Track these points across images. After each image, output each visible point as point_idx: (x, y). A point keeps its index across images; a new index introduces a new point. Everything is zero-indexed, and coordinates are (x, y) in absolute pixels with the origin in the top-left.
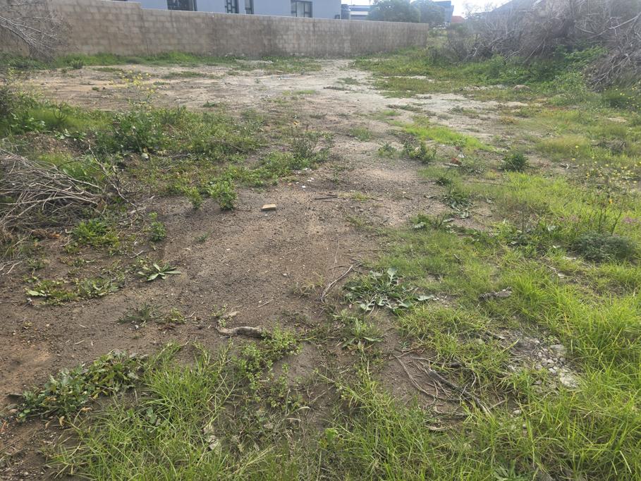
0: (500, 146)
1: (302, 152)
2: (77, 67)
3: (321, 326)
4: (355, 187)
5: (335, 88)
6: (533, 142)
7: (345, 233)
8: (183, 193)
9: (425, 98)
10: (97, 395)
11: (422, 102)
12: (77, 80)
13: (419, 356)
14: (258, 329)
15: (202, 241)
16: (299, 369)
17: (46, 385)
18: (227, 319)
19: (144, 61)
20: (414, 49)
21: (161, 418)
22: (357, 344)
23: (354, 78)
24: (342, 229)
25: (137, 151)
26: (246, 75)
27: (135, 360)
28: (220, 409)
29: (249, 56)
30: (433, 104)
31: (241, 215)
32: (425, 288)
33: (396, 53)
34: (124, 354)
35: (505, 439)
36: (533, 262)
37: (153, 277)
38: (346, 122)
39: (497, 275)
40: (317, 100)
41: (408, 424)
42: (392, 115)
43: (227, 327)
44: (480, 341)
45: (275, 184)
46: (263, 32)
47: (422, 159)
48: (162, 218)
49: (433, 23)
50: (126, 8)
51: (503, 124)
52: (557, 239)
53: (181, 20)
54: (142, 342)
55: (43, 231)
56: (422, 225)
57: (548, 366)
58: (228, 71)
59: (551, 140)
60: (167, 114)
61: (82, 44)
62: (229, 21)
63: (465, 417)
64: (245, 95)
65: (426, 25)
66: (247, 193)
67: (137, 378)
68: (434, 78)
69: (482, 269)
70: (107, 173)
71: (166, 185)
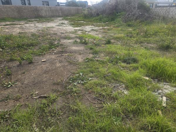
0: (104, 38)
3: (64, 91)
4: (68, 52)
5: (59, 26)
6: (112, 36)
8: (15, 60)
9: (84, 27)
11: (83, 28)
15: (24, 73)
16: (59, 104)
18: (35, 94)
20: (79, 14)
22: (74, 94)
23: (64, 23)
24: (66, 64)
26: (31, 23)
27: (7, 111)
28: (37, 120)
29: (31, 18)
30: (86, 28)
32: (90, 76)
33: (75, 15)
34: (3, 110)
35: (114, 110)
37: (9, 86)
38: (63, 35)
39: (107, 70)
42: (76, 32)
43: (35, 97)
47: (85, 43)
48: (9, 68)
52: (120, 60)
54: (9, 106)
56: (88, 60)
58: (25, 22)
59: (116, 36)
62: (23, 8)
64: (31, 29)
67: (8, 116)
69: (103, 69)
71: (9, 58)
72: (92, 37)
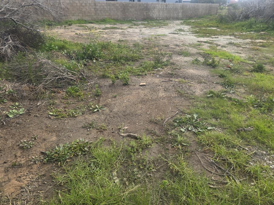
0: (251, 60)
1: (158, 61)
2: (70, 25)
3: (163, 136)
4: (180, 77)
5: (174, 33)
6: (268, 59)
7: (175, 97)
8: (108, 77)
9: (216, 38)
10: (72, 155)
11: (214, 39)
12: (70, 30)
13: (206, 154)
14: (136, 135)
15: (115, 97)
16: (152, 154)
17: (54, 150)
18: (123, 130)
19: (95, 22)
20: (211, 15)
21: (96, 167)
22: (178, 145)
23: (183, 29)
24: (174, 95)
25: (91, 59)
26: (136, 28)
27: (87, 143)
28: (119, 166)
29: (137, 20)
30: (219, 40)
31: (131, 87)
32: (211, 124)
33: (203, 17)
34: (83, 140)
35: (246, 195)
36: (264, 115)
37: (96, 110)
38: (178, 48)
39: (247, 120)
40: (165, 38)
41: (200, 183)
42: (199, 45)
43: (123, 133)
44: (236, 150)
45: (146, 75)
46: (144, 9)
47: (213, 65)
48: (100, 87)
49: (221, 3)
51: (253, 50)
53: (111, 5)
54: (90, 136)
55: (56, 90)
56: (211, 95)
57: (269, 164)
58: (128, 26)
60: (103, 44)
61: (72, 16)
62: (130, 5)
63: (227, 183)
64: (135, 36)
65: (217, 5)
66: (134, 78)
67: (88, 150)
68: (220, 28)
69: (239, 117)
70: (80, 68)
71: (102, 73)
72: (227, 57)
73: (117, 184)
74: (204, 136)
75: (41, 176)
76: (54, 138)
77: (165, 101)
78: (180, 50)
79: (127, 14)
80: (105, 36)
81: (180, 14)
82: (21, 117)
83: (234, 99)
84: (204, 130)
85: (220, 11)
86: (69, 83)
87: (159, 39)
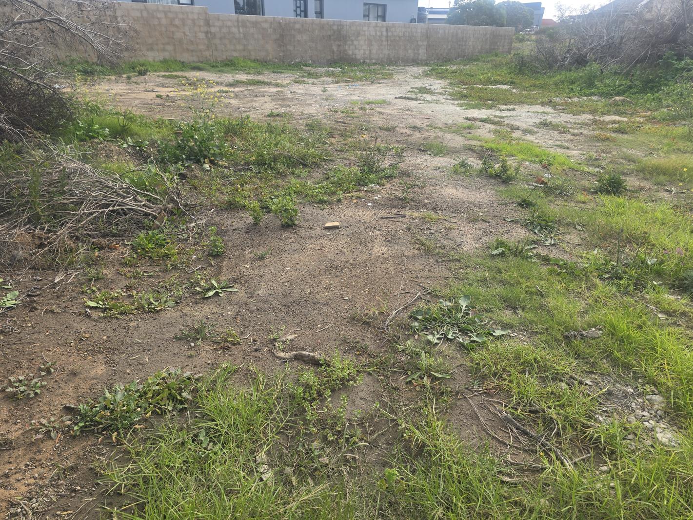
0: (593, 166)
1: (369, 166)
2: (141, 73)
3: (384, 357)
4: (425, 207)
5: (408, 98)
6: (634, 162)
7: (413, 256)
8: (244, 207)
9: (508, 110)
10: (149, 414)
11: (505, 114)
12: (141, 87)
13: (492, 397)
14: (316, 355)
15: (261, 258)
16: (359, 402)
17: (100, 399)
18: (284, 342)
19: (208, 68)
20: (496, 55)
21: (214, 442)
22: (422, 378)
23: (429, 87)
24: (410, 252)
25: (198, 162)
26: (313, 83)
27: (189, 379)
28: (273, 437)
29: (316, 63)
30: (517, 116)
31: (302, 233)
32: (501, 322)
33: (477, 60)
34: (178, 372)
35: (588, 498)
36: (627, 299)
37: (211, 294)
38: (419, 135)
39: (586, 312)
40: (387, 111)
41: (477, 471)
42: (470, 128)
43: (284, 351)
44: (564, 385)
45: (339, 201)
46: (332, 37)
47: (503, 178)
48: (221, 232)
49: (520, 27)
50: (192, 13)
51: (598, 141)
52: (659, 274)
53: (248, 24)
54: (197, 361)
55: (104, 241)
56: (501, 251)
57: (642, 419)
58: (293, 78)
59: (655, 160)
60: (230, 124)
61: (148, 50)
62: (297, 26)
63: (543, 469)
64: (311, 105)
65: (511, 29)
66: (309, 210)
68: (518, 88)
69: (568, 303)
70: (168, 184)
71: (226, 198)
73: (269, 484)
74: (485, 353)
75: (65, 470)
76: (100, 369)
77: (389, 266)
78: (424, 139)
79: (289, 47)
80: (234, 102)
81: (422, 51)
82: (11, 314)
83: (556, 260)
84: (485, 339)
85: (516, 45)
86: (141, 222)
87: (371, 112)
